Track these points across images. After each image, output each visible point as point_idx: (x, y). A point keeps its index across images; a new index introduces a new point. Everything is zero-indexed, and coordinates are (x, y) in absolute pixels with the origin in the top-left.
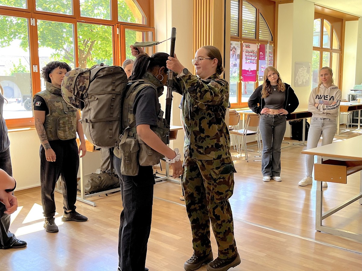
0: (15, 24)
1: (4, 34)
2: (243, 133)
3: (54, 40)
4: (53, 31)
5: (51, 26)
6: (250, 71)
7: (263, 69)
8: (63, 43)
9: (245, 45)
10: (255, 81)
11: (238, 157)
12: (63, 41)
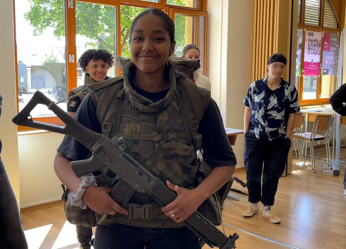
0: (48, 11)
1: (37, 21)
2: (310, 138)
3: (89, 28)
4: (88, 18)
5: (86, 12)
6: (312, 63)
7: (327, 61)
8: (98, 31)
9: (308, 33)
10: (319, 75)
11: (301, 166)
12: (99, 29)
